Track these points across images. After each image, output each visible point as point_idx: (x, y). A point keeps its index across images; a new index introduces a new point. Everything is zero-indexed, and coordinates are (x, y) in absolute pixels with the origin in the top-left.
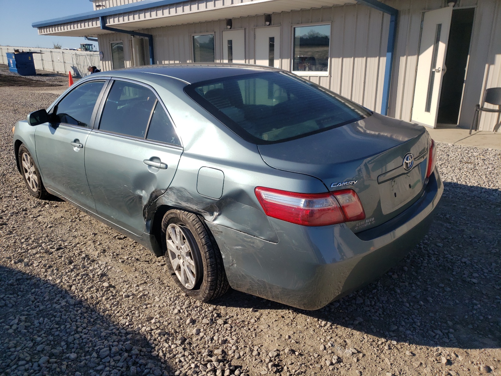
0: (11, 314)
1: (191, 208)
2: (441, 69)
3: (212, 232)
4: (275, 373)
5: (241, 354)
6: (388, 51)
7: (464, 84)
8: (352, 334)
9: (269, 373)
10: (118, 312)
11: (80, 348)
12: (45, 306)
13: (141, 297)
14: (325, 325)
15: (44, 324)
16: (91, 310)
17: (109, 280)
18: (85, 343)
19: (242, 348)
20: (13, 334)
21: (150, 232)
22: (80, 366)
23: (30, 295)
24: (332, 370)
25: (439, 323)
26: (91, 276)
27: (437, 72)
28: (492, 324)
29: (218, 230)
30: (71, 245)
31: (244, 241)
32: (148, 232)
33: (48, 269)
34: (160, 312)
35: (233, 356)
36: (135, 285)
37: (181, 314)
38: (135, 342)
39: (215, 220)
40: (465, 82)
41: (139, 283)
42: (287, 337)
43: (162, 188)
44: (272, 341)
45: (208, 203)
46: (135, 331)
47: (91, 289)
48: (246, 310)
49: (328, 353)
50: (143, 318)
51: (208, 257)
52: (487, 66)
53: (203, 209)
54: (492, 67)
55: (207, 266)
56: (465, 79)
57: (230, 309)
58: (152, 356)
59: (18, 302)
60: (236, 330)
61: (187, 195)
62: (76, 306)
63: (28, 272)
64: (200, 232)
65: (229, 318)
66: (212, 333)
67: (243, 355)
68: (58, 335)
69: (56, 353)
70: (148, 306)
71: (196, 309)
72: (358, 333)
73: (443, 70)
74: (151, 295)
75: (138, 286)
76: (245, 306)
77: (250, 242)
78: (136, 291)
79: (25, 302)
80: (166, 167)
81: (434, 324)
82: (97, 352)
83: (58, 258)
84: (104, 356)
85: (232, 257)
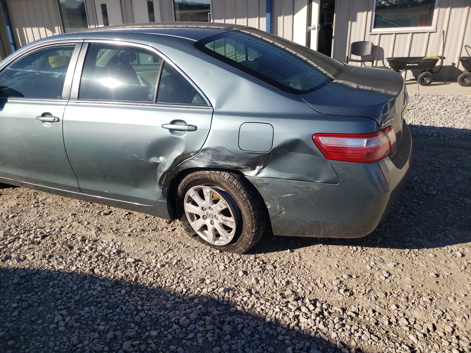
0: (45, 313)
1: (231, 166)
2: (316, 27)
3: (255, 186)
4: (350, 296)
5: (311, 290)
6: (267, 12)
7: (333, 40)
8: (382, 252)
9: (345, 298)
10: (166, 282)
11: (154, 325)
12: (79, 296)
13: (177, 264)
14: (357, 249)
15: (93, 312)
16: (135, 287)
17: (129, 256)
18: (155, 319)
19: (307, 284)
20: (66, 330)
21: (167, 199)
22: (169, 340)
23: (52, 289)
24: (390, 282)
25: (435, 229)
26: (107, 256)
27: (313, 29)
28: (467, 221)
29: (264, 183)
30: (55, 230)
31: (297, 188)
32: (165, 199)
33: (50, 259)
34: (207, 272)
35: (304, 292)
36: (162, 254)
37: (228, 269)
38: (206, 305)
39: (258, 173)
40: (333, 37)
41: (165, 252)
42: (336, 266)
43: (191, 150)
44: (327, 272)
45: (253, 158)
46: (198, 295)
47: (118, 268)
48: (284, 252)
49: (376, 270)
50: (195, 281)
51: (252, 210)
52: (350, 22)
53: (245, 165)
54: (354, 23)
55: (252, 219)
56: (333, 35)
57: (269, 255)
58: (230, 312)
59: (43, 299)
60: (289, 271)
61: (227, 153)
62: (115, 287)
63: (27, 267)
64: (239, 188)
65: (275, 263)
66: (271, 278)
67: (313, 290)
68: (119, 319)
69: (133, 335)
70: (191, 269)
71: (239, 262)
72: (385, 249)
73: (318, 27)
74: (186, 259)
75: (164, 254)
76: (280, 249)
77: (304, 188)
78: (167, 259)
79: (51, 297)
80: (196, 128)
81: (431, 230)
82: (178, 323)
83: (52, 246)
84: (187, 325)
85: (280, 206)
